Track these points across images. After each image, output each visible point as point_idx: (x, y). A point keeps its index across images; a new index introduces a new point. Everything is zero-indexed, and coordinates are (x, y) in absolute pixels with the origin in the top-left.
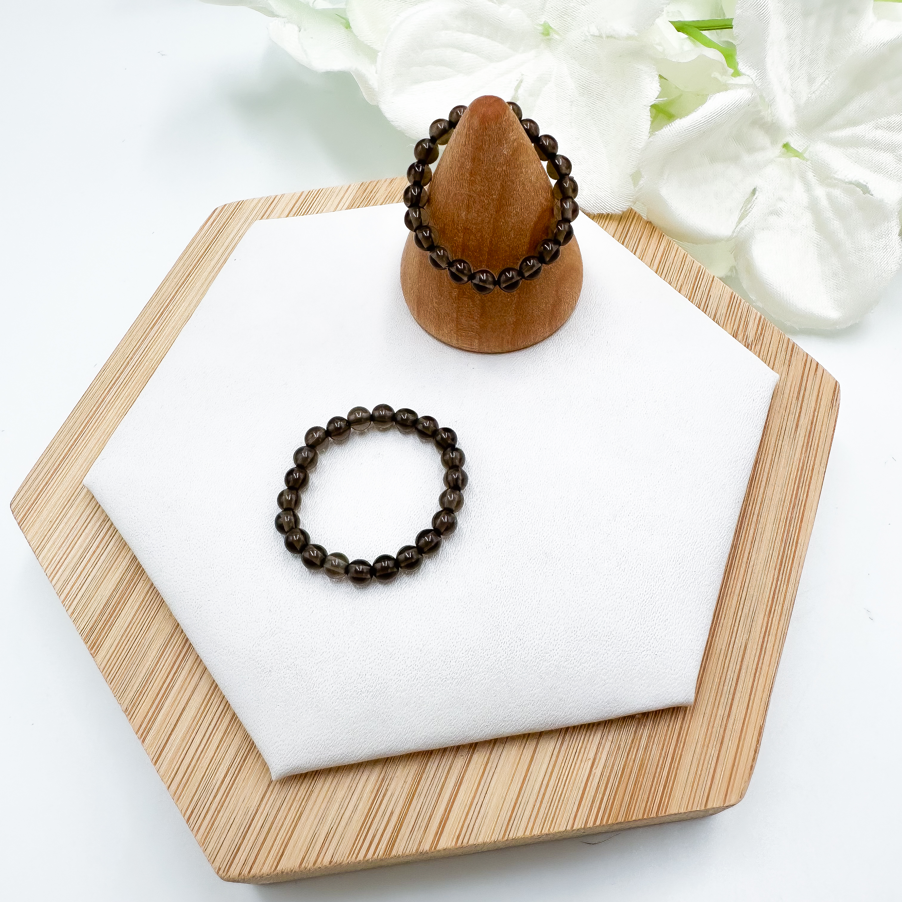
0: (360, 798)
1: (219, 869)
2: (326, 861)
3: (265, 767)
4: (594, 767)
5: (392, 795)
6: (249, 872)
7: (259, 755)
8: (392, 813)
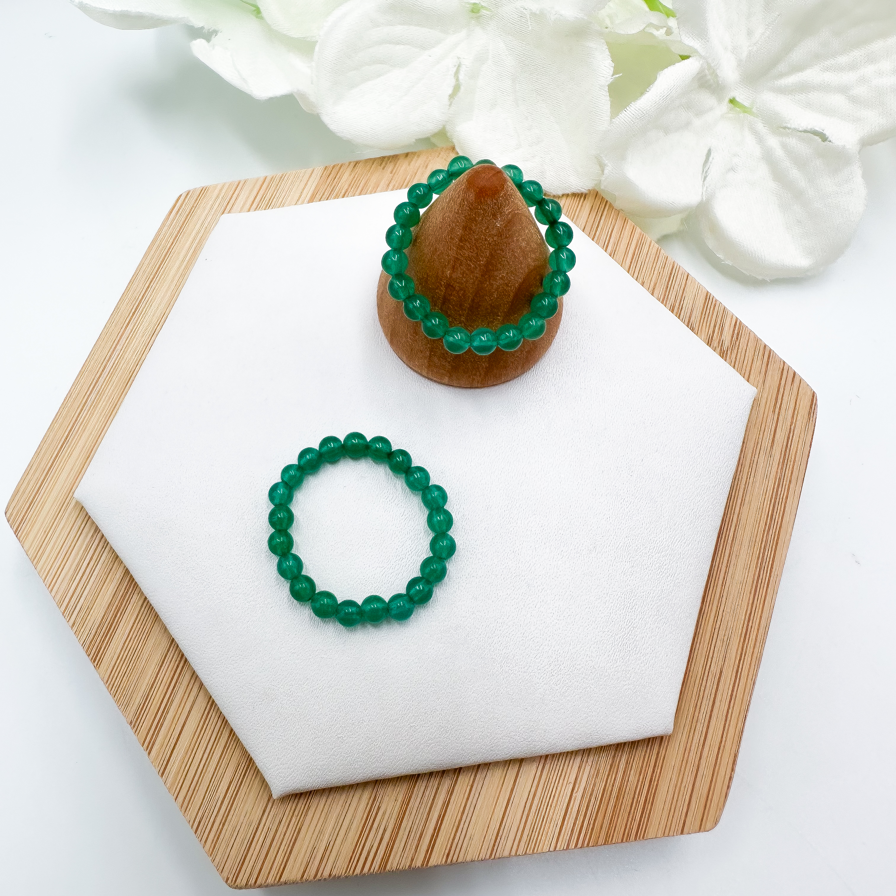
0: (354, 816)
1: (228, 879)
2: (326, 874)
3: (264, 783)
4: (575, 791)
5: (384, 813)
6: (256, 882)
7: (257, 772)
8: (385, 830)
